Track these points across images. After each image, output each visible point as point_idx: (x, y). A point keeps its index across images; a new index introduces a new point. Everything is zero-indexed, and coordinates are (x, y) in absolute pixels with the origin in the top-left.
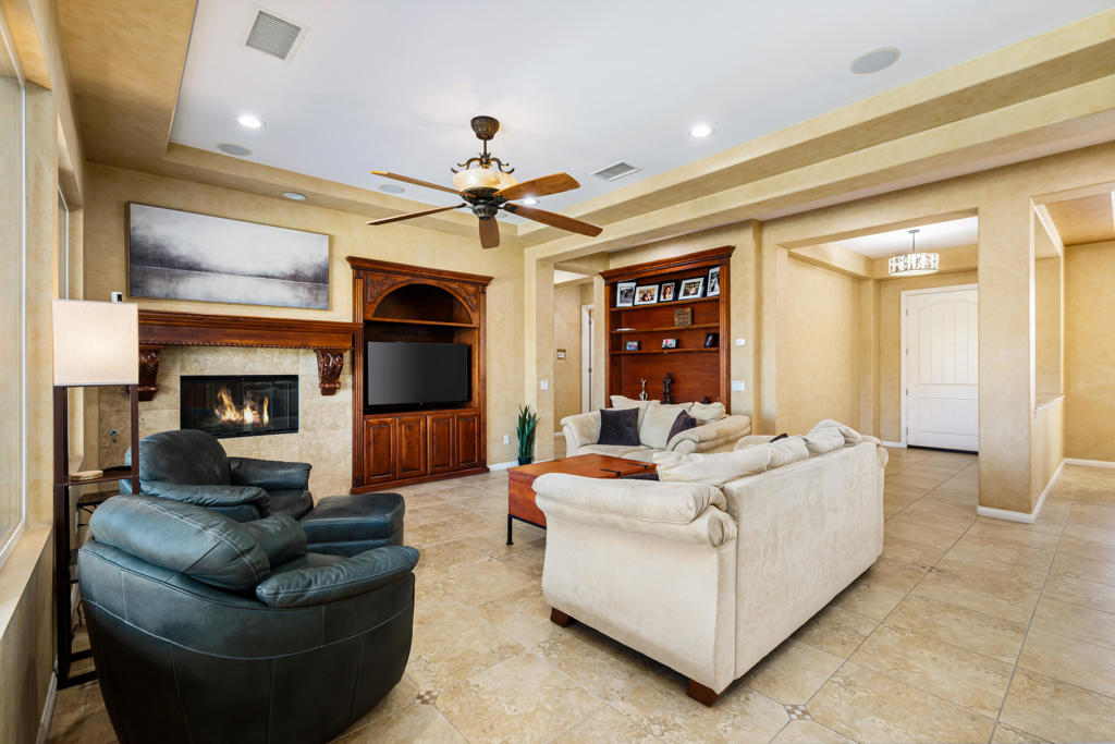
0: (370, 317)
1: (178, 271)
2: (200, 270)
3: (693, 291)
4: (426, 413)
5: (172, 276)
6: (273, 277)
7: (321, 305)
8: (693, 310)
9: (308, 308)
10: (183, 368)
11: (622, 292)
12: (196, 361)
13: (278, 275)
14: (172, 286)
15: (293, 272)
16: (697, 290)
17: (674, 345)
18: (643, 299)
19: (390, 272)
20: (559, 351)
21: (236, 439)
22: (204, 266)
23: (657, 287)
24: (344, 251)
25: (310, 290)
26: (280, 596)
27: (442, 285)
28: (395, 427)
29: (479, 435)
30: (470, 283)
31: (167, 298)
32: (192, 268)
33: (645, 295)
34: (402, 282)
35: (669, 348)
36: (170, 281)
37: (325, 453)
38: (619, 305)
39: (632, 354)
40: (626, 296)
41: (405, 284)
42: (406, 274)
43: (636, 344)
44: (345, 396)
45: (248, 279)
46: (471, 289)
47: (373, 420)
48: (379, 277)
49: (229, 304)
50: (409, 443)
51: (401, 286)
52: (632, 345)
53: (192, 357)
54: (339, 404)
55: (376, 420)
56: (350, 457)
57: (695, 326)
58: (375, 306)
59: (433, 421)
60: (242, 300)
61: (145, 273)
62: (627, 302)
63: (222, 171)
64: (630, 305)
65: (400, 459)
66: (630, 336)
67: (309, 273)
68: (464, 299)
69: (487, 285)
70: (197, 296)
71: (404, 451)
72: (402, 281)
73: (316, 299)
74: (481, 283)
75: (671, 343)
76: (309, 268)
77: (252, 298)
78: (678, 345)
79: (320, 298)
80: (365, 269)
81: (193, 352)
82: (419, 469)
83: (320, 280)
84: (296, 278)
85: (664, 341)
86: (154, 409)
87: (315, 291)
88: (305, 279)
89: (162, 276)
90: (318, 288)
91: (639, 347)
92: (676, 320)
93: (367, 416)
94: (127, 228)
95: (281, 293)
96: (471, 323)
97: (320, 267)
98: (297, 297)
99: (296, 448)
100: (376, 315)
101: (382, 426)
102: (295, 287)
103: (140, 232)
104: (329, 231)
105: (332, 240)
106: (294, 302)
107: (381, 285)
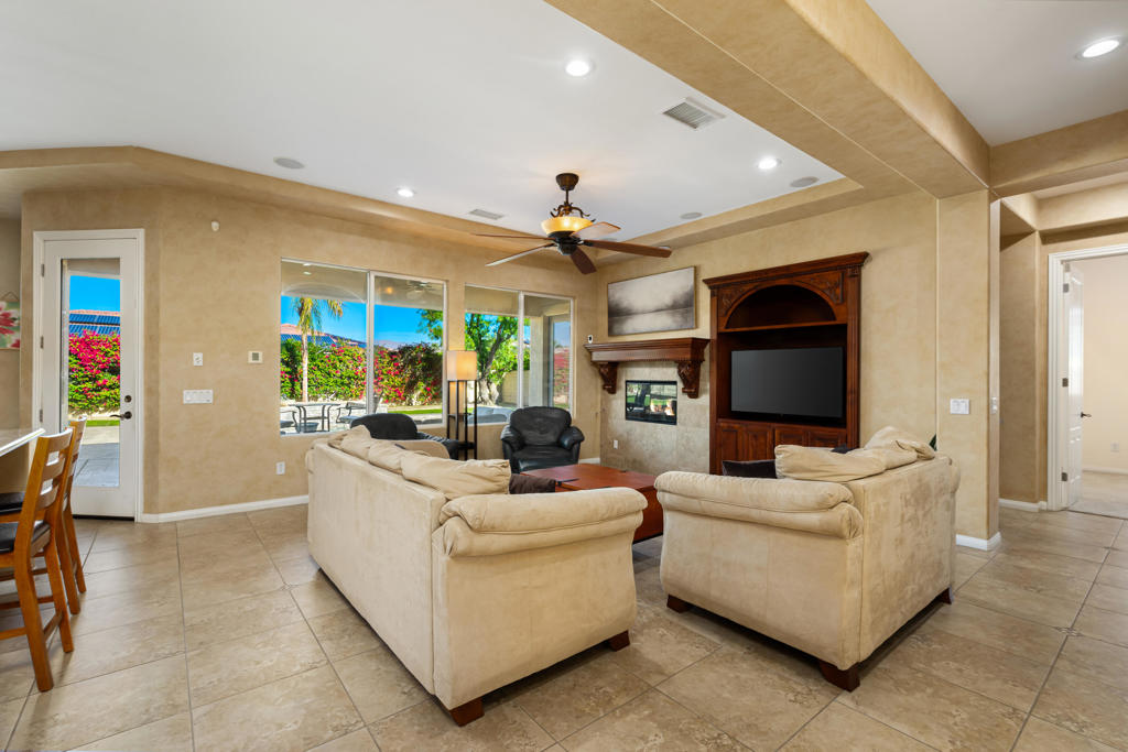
0: (722, 329)
2: (632, 314)
4: (776, 425)
5: (622, 321)
6: (660, 310)
7: (688, 326)
9: (681, 329)
10: (626, 375)
12: (631, 371)
13: (663, 307)
14: (621, 327)
15: (672, 303)
19: (739, 283)
22: (633, 311)
24: (704, 276)
25: (682, 314)
27: (796, 282)
28: (742, 433)
31: (620, 335)
32: (629, 314)
34: (750, 290)
36: (621, 324)
37: (692, 445)
41: (754, 291)
42: (753, 281)
45: (651, 315)
46: (836, 276)
47: (724, 424)
48: (732, 291)
51: (750, 293)
53: (629, 369)
54: (701, 405)
56: (708, 453)
58: (727, 318)
59: (780, 434)
61: (614, 322)
67: (681, 301)
69: (861, 263)
70: (631, 331)
73: (688, 320)
74: (853, 265)
76: (681, 297)
79: (691, 319)
80: (719, 287)
81: (630, 366)
83: (689, 304)
84: (674, 307)
86: (615, 399)
87: (685, 315)
88: (680, 306)
89: (618, 322)
90: (689, 311)
93: (720, 420)
94: (608, 299)
95: (665, 320)
96: (834, 319)
97: (687, 294)
98: (675, 321)
99: (674, 437)
100: (727, 328)
101: (730, 430)
102: (673, 315)
103: (612, 299)
104: (696, 263)
105: (696, 270)
106: (674, 326)
107: (732, 296)
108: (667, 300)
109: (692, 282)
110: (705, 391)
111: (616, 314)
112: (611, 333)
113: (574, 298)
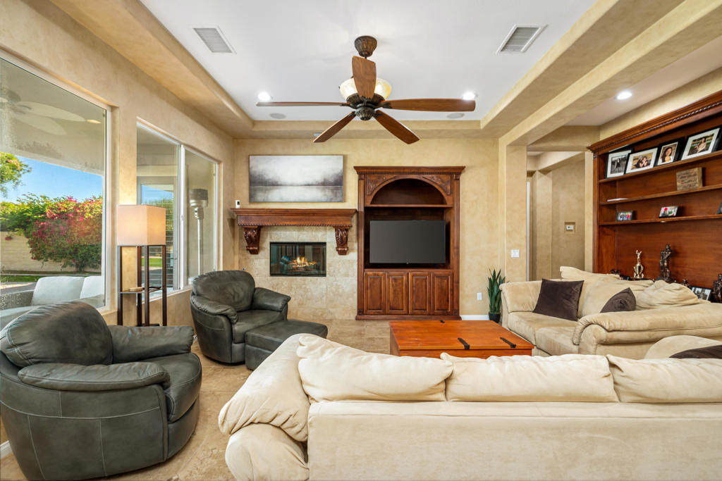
0: (368, 204)
1: (268, 187)
2: (278, 185)
3: (703, 146)
4: (409, 271)
5: (266, 190)
6: (312, 185)
7: (338, 199)
8: (704, 170)
9: (331, 201)
10: (271, 238)
11: (613, 163)
12: (277, 234)
13: (314, 183)
14: (266, 195)
15: (323, 181)
16: (708, 145)
17: (674, 213)
18: (637, 166)
19: (382, 173)
20: (566, 223)
21: (294, 277)
22: (279, 183)
23: (655, 151)
24: (352, 163)
25: (332, 190)
26: (26, 377)
27: (422, 178)
28: (385, 279)
29: (452, 290)
30: (443, 173)
31: (264, 202)
32: (275, 184)
33: (640, 162)
34: (392, 179)
35: (667, 217)
36: (265, 193)
37: (340, 290)
38: (609, 175)
39: (624, 225)
40: (618, 165)
41: (392, 180)
42: (393, 173)
43: (630, 214)
44: (353, 257)
45: (300, 188)
46: (446, 178)
47: (370, 272)
48: (374, 178)
49: (291, 202)
50: (395, 291)
51: (390, 181)
52: (624, 216)
53: (275, 232)
54: (349, 261)
55: (371, 273)
56: (356, 295)
57: (707, 188)
58: (372, 197)
59: (413, 276)
60: (297, 200)
61: (255, 190)
62: (619, 172)
63: (278, 130)
64: (622, 174)
65: (389, 301)
66: (623, 206)
67: (332, 180)
68: (440, 186)
69: (460, 174)
70: (277, 199)
71: (391, 296)
72: (389, 178)
73: (336, 196)
74: (455, 173)
75: (672, 210)
76: (332, 177)
77: (302, 198)
78: (680, 213)
79: (338, 195)
80: (365, 174)
81: (276, 229)
82: (402, 310)
83: (337, 184)
84: (324, 184)
85: (663, 209)
86: (258, 259)
87: (335, 191)
88: (330, 184)
89: (261, 190)
90: (337, 189)
91: (634, 216)
92: (678, 184)
93: (366, 270)
94: (249, 168)
95: (316, 194)
96: (446, 204)
97: (337, 175)
98: (325, 195)
99: (324, 286)
100: (371, 203)
101: (376, 277)
102: (324, 190)
103: (253, 170)
104: (344, 153)
105: (345, 158)
106: (324, 198)
107: (376, 182)
108: (319, 178)
109: (341, 167)
110: (353, 250)
111: (258, 183)
112: (252, 198)
113: (219, 162)
